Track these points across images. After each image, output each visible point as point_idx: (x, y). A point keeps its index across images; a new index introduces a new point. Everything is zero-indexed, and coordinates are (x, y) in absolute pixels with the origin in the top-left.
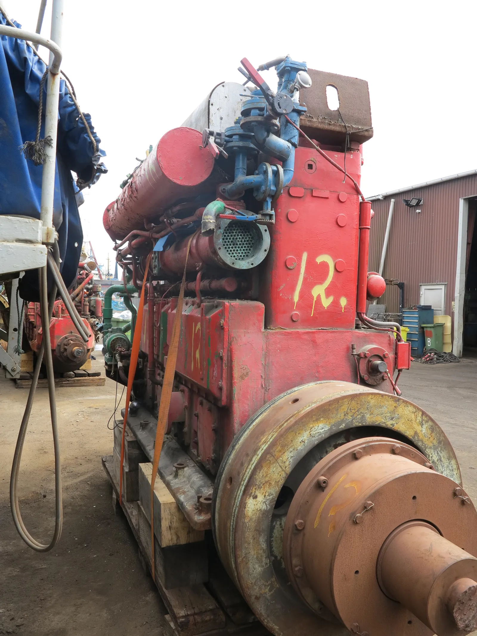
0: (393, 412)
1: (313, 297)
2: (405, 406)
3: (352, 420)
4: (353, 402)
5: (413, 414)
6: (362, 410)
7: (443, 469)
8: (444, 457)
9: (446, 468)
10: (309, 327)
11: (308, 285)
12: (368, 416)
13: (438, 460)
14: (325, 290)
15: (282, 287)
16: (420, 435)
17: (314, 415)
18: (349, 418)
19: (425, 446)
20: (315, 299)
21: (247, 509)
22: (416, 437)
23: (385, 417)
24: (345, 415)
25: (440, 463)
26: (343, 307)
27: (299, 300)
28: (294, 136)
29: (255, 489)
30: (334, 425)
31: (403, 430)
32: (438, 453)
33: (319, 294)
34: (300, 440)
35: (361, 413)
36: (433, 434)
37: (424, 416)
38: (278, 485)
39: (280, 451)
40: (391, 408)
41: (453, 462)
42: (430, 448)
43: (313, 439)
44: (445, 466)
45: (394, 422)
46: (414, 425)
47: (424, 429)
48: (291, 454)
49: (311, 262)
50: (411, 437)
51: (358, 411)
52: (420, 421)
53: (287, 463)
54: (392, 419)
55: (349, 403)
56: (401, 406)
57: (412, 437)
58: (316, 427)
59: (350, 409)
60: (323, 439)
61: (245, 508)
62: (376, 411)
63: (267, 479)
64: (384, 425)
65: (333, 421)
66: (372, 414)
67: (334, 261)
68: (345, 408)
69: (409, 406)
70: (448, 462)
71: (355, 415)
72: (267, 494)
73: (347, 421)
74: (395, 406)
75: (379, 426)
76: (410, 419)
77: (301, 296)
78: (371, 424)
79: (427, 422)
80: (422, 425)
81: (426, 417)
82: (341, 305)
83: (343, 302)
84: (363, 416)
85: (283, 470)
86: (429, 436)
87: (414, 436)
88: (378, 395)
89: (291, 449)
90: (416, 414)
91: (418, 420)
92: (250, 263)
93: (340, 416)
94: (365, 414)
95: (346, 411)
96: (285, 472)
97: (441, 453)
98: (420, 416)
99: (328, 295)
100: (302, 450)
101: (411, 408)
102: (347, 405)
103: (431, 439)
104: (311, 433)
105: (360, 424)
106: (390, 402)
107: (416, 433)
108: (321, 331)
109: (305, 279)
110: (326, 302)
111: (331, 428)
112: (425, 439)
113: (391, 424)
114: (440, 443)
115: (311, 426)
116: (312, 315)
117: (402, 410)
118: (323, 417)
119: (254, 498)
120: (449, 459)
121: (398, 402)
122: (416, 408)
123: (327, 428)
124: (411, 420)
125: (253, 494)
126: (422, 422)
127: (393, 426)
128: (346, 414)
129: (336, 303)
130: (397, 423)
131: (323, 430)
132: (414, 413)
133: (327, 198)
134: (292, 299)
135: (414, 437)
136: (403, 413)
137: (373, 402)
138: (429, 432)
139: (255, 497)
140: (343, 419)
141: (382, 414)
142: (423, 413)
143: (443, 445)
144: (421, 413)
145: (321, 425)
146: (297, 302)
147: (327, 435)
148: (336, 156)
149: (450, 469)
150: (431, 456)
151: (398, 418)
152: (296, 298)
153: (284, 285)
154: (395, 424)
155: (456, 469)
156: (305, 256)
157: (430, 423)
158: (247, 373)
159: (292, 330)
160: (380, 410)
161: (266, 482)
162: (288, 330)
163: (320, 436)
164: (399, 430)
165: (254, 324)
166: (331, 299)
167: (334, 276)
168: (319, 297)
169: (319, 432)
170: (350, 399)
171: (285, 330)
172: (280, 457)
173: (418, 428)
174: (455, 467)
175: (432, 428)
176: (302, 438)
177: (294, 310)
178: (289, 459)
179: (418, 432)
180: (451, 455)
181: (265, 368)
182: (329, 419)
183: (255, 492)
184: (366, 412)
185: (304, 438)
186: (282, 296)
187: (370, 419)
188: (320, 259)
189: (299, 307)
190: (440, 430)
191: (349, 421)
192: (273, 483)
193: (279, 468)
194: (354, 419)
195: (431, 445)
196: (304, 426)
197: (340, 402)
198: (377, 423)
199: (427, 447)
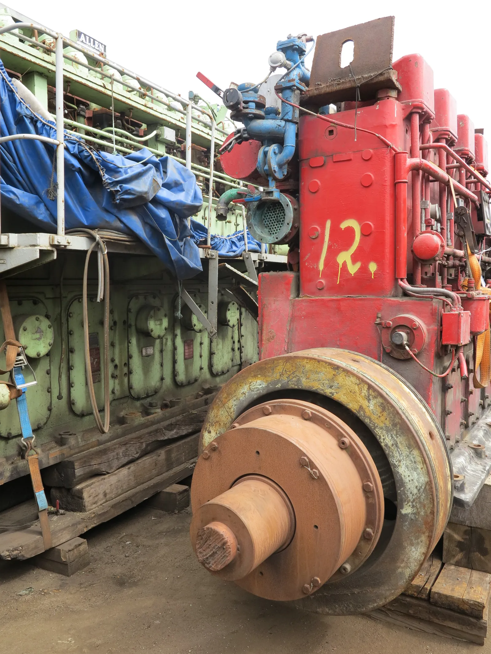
0: (332, 380)
1: (339, 264)
2: (345, 376)
3: (288, 381)
4: (288, 364)
5: (357, 387)
6: (297, 373)
7: (402, 458)
8: (402, 444)
9: (405, 457)
10: (335, 295)
11: (333, 253)
12: (304, 380)
13: (393, 445)
14: (351, 256)
15: (307, 257)
16: (367, 411)
17: (253, 371)
18: (285, 379)
19: (374, 425)
20: (341, 266)
21: (204, 440)
22: (362, 413)
23: (323, 384)
24: (280, 375)
25: (396, 449)
26: (373, 273)
27: (324, 268)
28: (287, 113)
29: (209, 425)
30: (270, 383)
31: (345, 401)
32: (392, 437)
33: (345, 261)
34: (242, 392)
35: (297, 376)
36: (385, 414)
37: (371, 391)
38: (226, 427)
39: (226, 398)
40: (330, 376)
41: (416, 452)
42: (381, 428)
43: (253, 393)
44: (404, 455)
45: (333, 391)
46: (358, 398)
47: (372, 405)
48: (235, 403)
49: (335, 229)
50: (355, 411)
51: (293, 373)
52: (366, 395)
53: (232, 410)
54: (331, 387)
55: (284, 364)
56: (341, 375)
57: (357, 411)
58: (255, 383)
59: (285, 370)
60: (261, 394)
61: (203, 439)
62: (312, 376)
63: (217, 419)
64: (322, 392)
65: (269, 379)
66: (308, 378)
67: (360, 224)
68: (280, 368)
69: (351, 376)
70: (408, 451)
71: (291, 377)
72: (218, 432)
73: (283, 382)
74: (334, 375)
75: (316, 392)
76: (353, 391)
77: (326, 265)
78: (307, 388)
79: (375, 397)
80: (369, 400)
81: (374, 392)
82: (370, 271)
83: (373, 267)
84: (298, 379)
85: (229, 415)
86: (379, 415)
87: (359, 410)
88: (314, 360)
89: (235, 398)
90: (360, 386)
91: (363, 394)
92: (275, 238)
93: (276, 376)
94: (301, 378)
95: (281, 371)
96: (231, 418)
97: (397, 437)
98: (366, 389)
99: (354, 261)
100: (243, 401)
101: (353, 379)
102: (282, 366)
103: (383, 418)
104: (250, 387)
105: (296, 387)
106: (328, 369)
107: (361, 407)
108: (347, 299)
109: (329, 247)
110: (353, 269)
111: (268, 386)
112: (373, 417)
113: (330, 393)
114: (395, 425)
115: (250, 381)
116: (338, 283)
117: (342, 380)
118: (259, 374)
119: (208, 433)
120: (408, 448)
121: (337, 371)
122: (361, 380)
123: (264, 385)
124: (355, 392)
125: (208, 429)
126: (369, 397)
127: (333, 395)
128: (282, 375)
129: (364, 269)
130: (337, 393)
131: (261, 386)
132: (358, 385)
133: (350, 160)
134: (318, 267)
135: (359, 412)
136: (344, 383)
137: (308, 367)
138: (379, 409)
139: (210, 432)
140: (279, 379)
141: (319, 380)
142: (370, 387)
143: (400, 429)
144: (366, 387)
145: (259, 382)
146: (322, 271)
147: (265, 392)
148: (359, 112)
149: (411, 461)
150: (382, 437)
151: (338, 388)
152: (321, 266)
153: (309, 254)
154: (335, 394)
155: (420, 463)
156: (328, 224)
157: (380, 400)
158: (273, 337)
159: (317, 298)
160: (317, 375)
161: (217, 422)
162: (314, 298)
163: (258, 392)
164: (339, 400)
165: (283, 293)
166: (358, 265)
167: (361, 240)
168: (345, 264)
169: (257, 388)
170: (285, 360)
171: (311, 298)
172: (226, 403)
173: (365, 403)
174: (419, 459)
175: (383, 406)
176: (243, 390)
177: (320, 279)
178: (234, 406)
179: (364, 407)
180: (412, 443)
181: (289, 333)
182: (265, 377)
183: (209, 427)
184: (302, 375)
185: (245, 390)
186: (308, 265)
187: (305, 384)
188: (344, 225)
189: (325, 275)
190: (393, 411)
191: (285, 382)
192: (222, 424)
193: (226, 412)
194: (290, 380)
195: (382, 425)
196: (244, 379)
197: (275, 362)
198: (314, 389)
199: (377, 427)
